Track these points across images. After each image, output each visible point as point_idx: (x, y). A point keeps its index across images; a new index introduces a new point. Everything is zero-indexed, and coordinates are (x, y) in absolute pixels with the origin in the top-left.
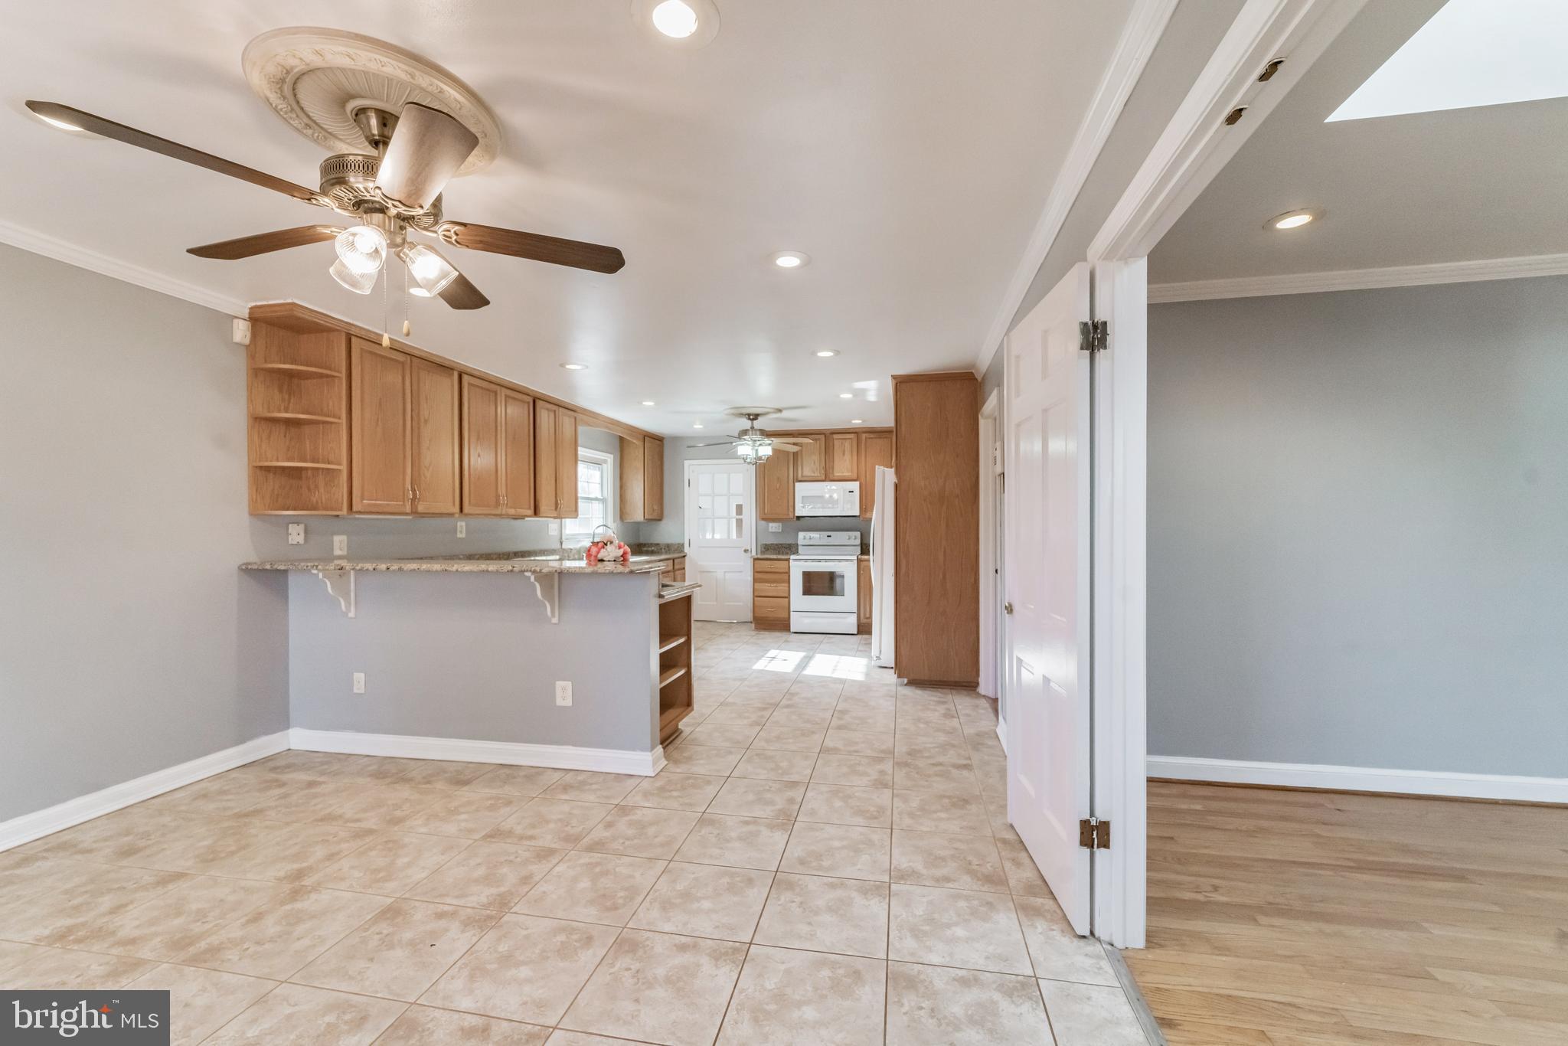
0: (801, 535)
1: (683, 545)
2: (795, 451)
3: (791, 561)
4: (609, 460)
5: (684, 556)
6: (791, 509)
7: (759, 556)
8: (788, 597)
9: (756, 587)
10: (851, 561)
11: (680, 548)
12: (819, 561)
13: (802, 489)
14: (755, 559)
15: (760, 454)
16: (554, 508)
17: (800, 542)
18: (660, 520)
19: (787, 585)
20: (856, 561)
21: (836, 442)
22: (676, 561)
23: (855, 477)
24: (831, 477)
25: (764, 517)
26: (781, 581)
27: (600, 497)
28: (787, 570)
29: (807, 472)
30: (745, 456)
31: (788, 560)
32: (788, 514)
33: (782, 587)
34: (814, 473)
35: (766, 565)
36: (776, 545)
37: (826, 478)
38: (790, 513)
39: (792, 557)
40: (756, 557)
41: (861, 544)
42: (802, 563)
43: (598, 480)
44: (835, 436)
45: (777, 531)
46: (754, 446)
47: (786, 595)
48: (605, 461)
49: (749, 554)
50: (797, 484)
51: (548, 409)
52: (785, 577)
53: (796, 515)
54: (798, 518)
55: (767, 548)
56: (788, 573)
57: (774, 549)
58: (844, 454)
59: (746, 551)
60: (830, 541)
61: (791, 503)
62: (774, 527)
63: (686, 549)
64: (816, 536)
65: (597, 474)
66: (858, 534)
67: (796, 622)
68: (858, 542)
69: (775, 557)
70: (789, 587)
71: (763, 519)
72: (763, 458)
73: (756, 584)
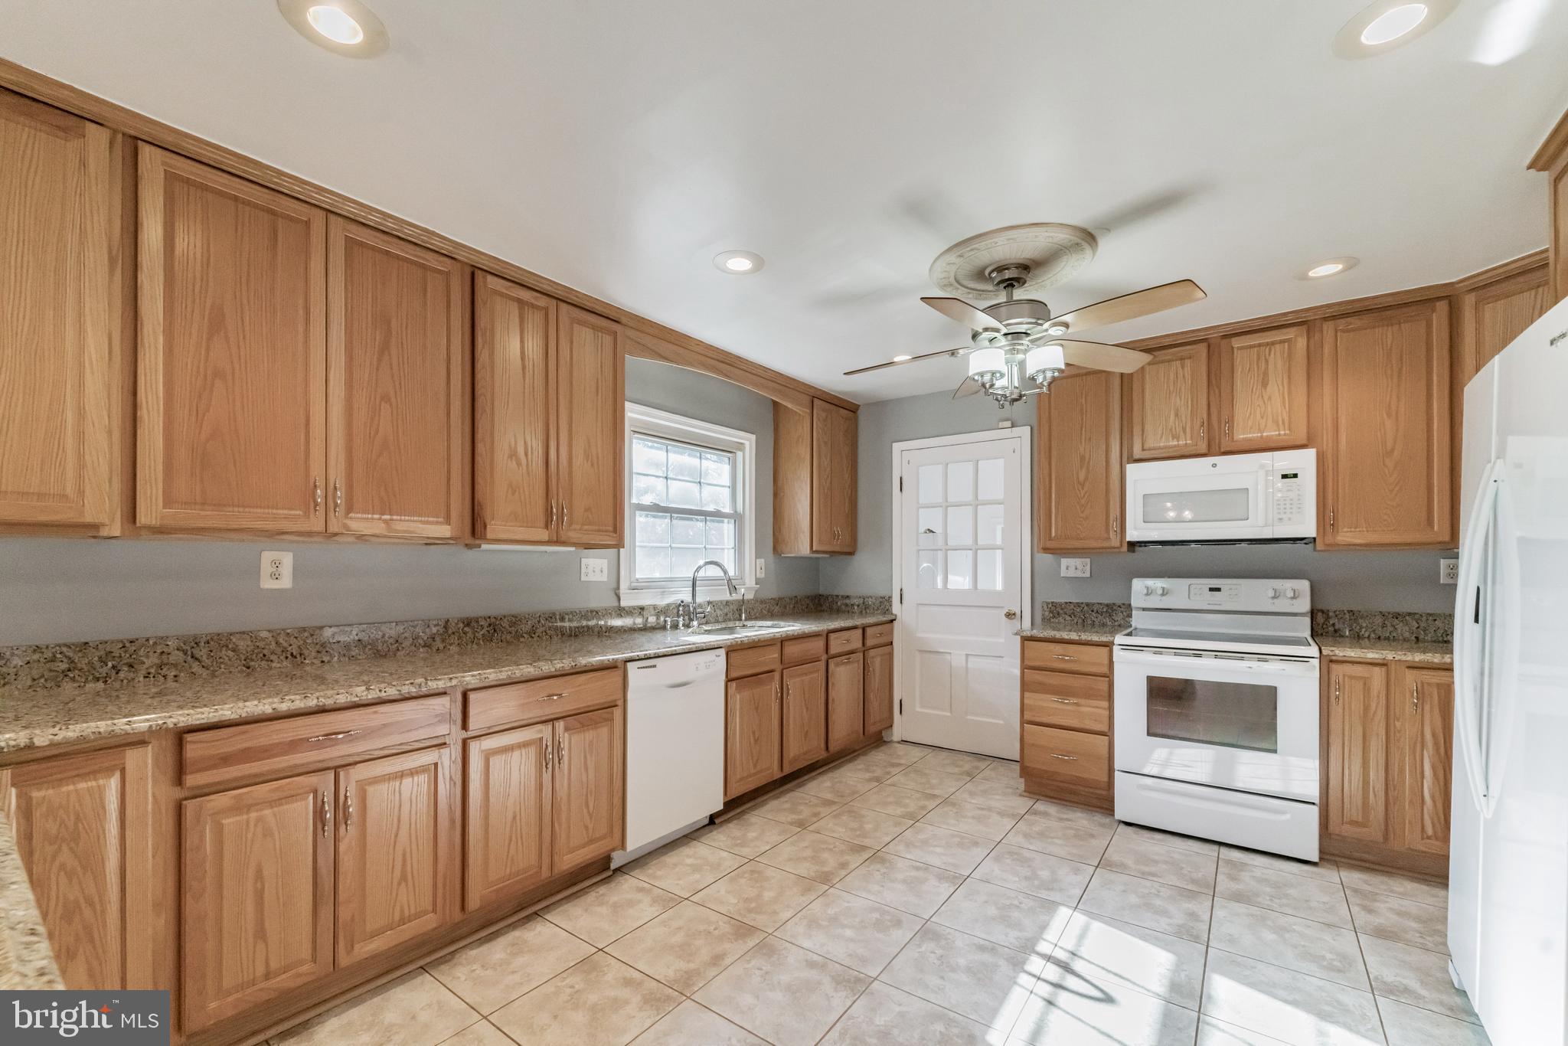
0: (1138, 585)
1: (889, 599)
2: (1127, 370)
3: (1116, 648)
4: (747, 443)
5: (892, 621)
6: (1115, 526)
7: (1036, 633)
8: (1108, 733)
9: (1026, 701)
10: (1303, 659)
11: (885, 603)
12: (1198, 653)
13: (1141, 479)
14: (1025, 639)
15: (1030, 371)
16: (542, 523)
17: (1135, 602)
18: (851, 554)
19: (1105, 704)
20: (1316, 662)
21: (1238, 354)
22: (869, 631)
23: (1302, 438)
24: (1226, 445)
25: (1049, 544)
26: (1089, 694)
27: (727, 510)
28: (1105, 670)
29: (1156, 438)
30: (987, 378)
31: (1109, 645)
32: (1108, 539)
33: (1089, 712)
34: (1176, 437)
35: (1051, 654)
36: (1078, 605)
37: (1209, 446)
38: (1112, 535)
39: (1119, 639)
40: (1028, 634)
41: (1313, 613)
42: (1147, 657)
43: (726, 480)
44: (1237, 343)
45: (1079, 574)
46: (1013, 351)
47: (1104, 728)
48: (740, 446)
49: (1015, 624)
50: (1131, 468)
51: (594, 328)
52: (1102, 684)
53: (1128, 539)
54: (1133, 545)
55: (1055, 612)
56: (1109, 676)
57: (1072, 614)
58: (1265, 384)
59: (1010, 615)
60: (1221, 601)
61: (1115, 511)
62: (1072, 567)
63: (896, 608)
64: (1183, 592)
65: (726, 468)
66: (1304, 586)
67: (1129, 798)
68: (1304, 605)
69: (1074, 636)
70: (1111, 709)
71: (1046, 550)
72: (1040, 379)
73: (1027, 694)
